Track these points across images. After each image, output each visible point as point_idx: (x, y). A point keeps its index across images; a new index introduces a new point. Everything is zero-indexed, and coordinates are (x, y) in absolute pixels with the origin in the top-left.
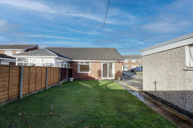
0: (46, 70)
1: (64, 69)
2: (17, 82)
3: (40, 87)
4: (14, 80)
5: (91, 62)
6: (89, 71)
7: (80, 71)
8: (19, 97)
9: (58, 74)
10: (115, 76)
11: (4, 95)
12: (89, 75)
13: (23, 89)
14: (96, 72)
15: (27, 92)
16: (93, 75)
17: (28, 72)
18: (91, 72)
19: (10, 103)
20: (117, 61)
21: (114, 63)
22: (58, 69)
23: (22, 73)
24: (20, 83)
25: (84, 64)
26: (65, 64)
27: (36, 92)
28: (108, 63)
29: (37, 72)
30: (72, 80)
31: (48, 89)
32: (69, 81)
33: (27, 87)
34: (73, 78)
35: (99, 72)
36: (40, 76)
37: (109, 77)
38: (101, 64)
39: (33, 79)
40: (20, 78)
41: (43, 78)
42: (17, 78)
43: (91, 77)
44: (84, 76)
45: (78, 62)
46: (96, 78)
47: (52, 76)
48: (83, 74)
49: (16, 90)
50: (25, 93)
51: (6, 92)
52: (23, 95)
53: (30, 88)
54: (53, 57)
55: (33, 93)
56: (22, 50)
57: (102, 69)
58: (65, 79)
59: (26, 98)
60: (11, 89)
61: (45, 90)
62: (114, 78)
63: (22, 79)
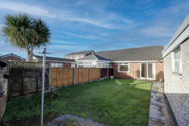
0: (89, 70)
1: (105, 69)
2: (72, 76)
3: (85, 80)
4: (71, 75)
5: (130, 63)
6: (127, 71)
7: (120, 71)
8: (73, 84)
9: (98, 72)
10: (156, 76)
11: (67, 82)
12: (128, 74)
13: (75, 80)
14: (135, 72)
15: (78, 82)
16: (131, 75)
17: (78, 71)
18: (129, 72)
19: (69, 86)
20: (158, 61)
21: (154, 63)
22: (98, 69)
23: (74, 72)
24: (73, 77)
25: (123, 64)
26: (106, 65)
27: (82, 83)
28: (147, 63)
29: (83, 71)
30: (112, 78)
31: (91, 83)
32: (110, 78)
33: (77, 79)
34: (113, 77)
35: (138, 72)
36: (85, 74)
37: (148, 77)
38: (140, 64)
39: (81, 75)
40: (74, 74)
41: (87, 75)
42: (72, 74)
43: (129, 76)
44: (123, 75)
45: (117, 63)
46: (134, 78)
47: (94, 74)
48: (122, 74)
49: (72, 80)
50: (76, 82)
51: (68, 81)
52: (75, 83)
53: (79, 80)
54: (96, 60)
55: (81, 83)
56: (84, 55)
57: (141, 69)
58: (105, 77)
59: (77, 86)
60: (70, 79)
61: (88, 83)
62: (155, 79)
63: (74, 75)
